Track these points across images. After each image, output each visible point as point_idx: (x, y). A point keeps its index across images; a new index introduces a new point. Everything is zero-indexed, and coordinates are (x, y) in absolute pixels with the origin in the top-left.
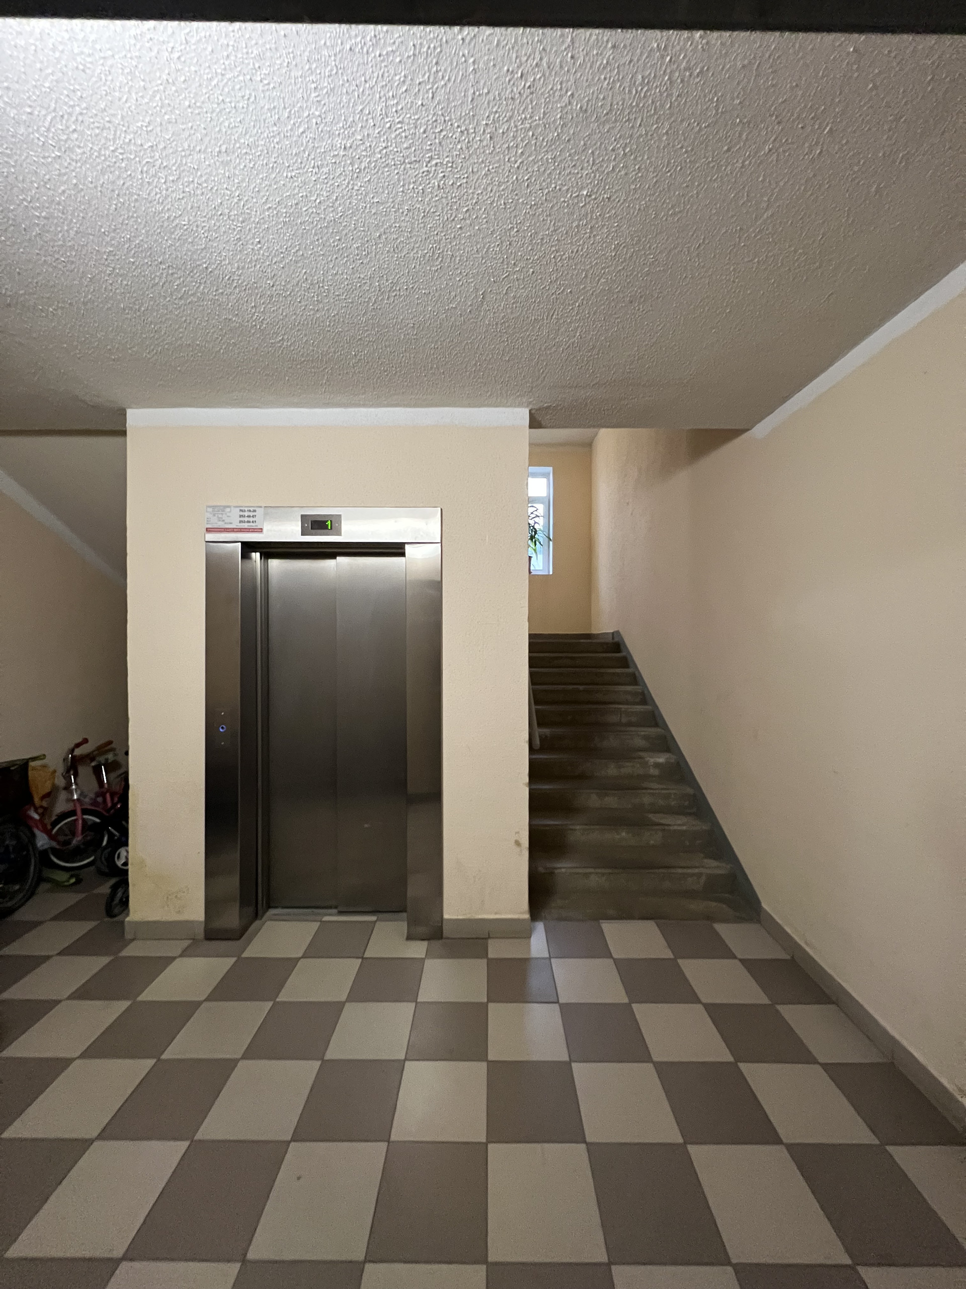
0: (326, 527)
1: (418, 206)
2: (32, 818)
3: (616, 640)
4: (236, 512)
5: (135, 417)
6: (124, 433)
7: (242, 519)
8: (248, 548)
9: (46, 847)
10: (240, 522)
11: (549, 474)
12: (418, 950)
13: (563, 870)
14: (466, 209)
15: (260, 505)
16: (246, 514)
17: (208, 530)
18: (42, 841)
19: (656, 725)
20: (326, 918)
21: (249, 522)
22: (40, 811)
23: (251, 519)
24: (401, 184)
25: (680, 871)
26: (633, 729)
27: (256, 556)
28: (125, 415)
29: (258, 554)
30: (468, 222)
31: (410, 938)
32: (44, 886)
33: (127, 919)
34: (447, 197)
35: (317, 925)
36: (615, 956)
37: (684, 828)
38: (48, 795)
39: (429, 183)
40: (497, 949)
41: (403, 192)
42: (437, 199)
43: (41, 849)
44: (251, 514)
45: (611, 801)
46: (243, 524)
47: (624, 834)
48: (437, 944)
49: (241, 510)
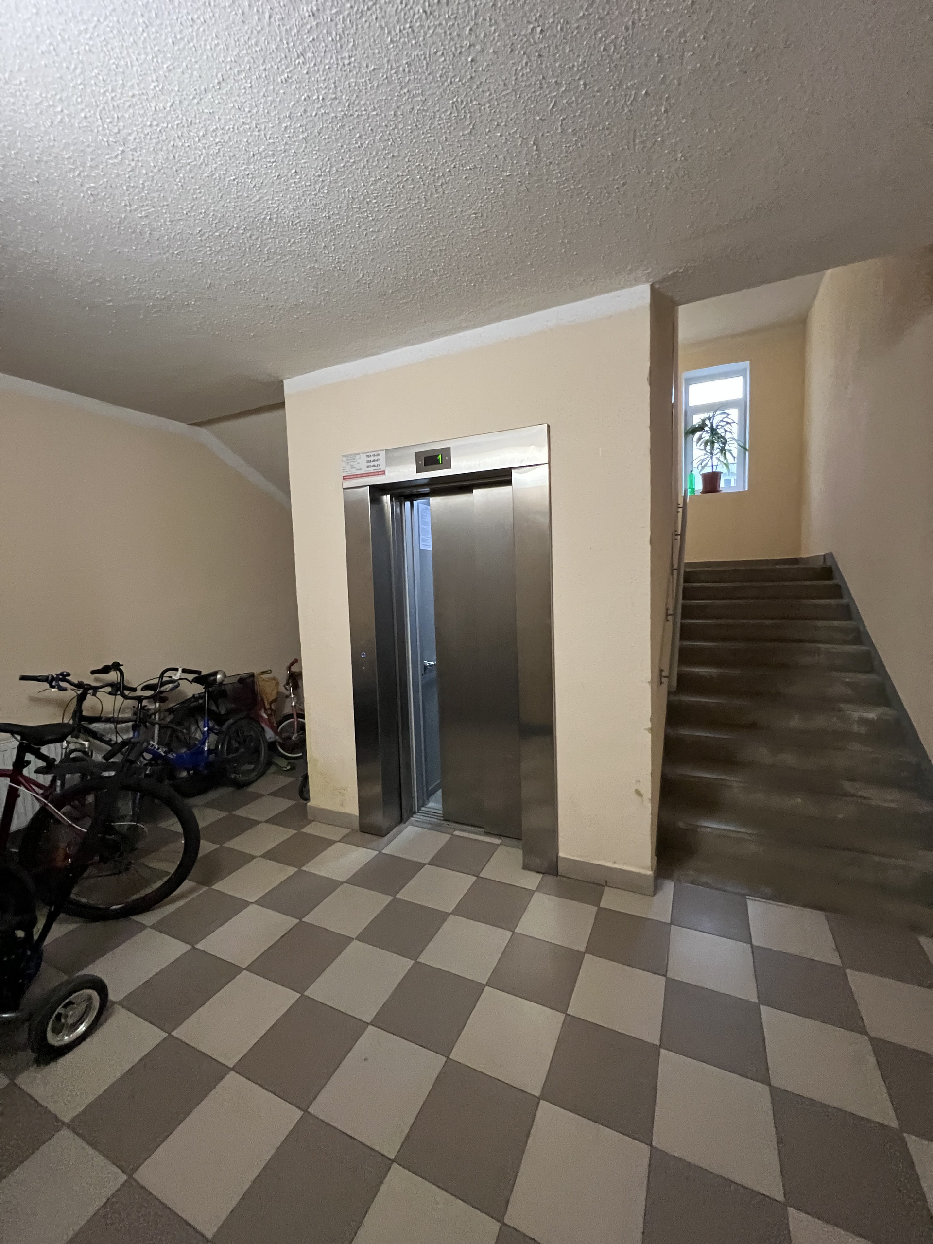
0: (437, 462)
1: (416, 54)
2: (262, 717)
3: (829, 564)
4: (364, 458)
5: (291, 386)
6: (281, 405)
7: (369, 464)
8: (377, 491)
9: (272, 739)
10: (368, 467)
11: (746, 370)
12: (531, 880)
13: (708, 830)
14: (468, 28)
15: (381, 449)
16: (372, 458)
17: (344, 478)
18: (270, 735)
19: (871, 670)
20: (457, 833)
21: (374, 466)
22: (269, 712)
23: (376, 463)
24: (386, 31)
25: (877, 859)
26: (835, 674)
27: (387, 498)
28: (283, 386)
29: (389, 496)
30: (478, 47)
31: (526, 867)
32: (273, 769)
33: (309, 804)
34: (440, 24)
35: (449, 836)
36: (754, 943)
37: (893, 805)
38: (275, 700)
39: (414, 14)
40: (611, 900)
41: (392, 41)
42: (431, 31)
43: (270, 740)
44: (376, 458)
45: (789, 759)
46: (369, 469)
47: (799, 800)
48: (550, 878)
49: (368, 456)
